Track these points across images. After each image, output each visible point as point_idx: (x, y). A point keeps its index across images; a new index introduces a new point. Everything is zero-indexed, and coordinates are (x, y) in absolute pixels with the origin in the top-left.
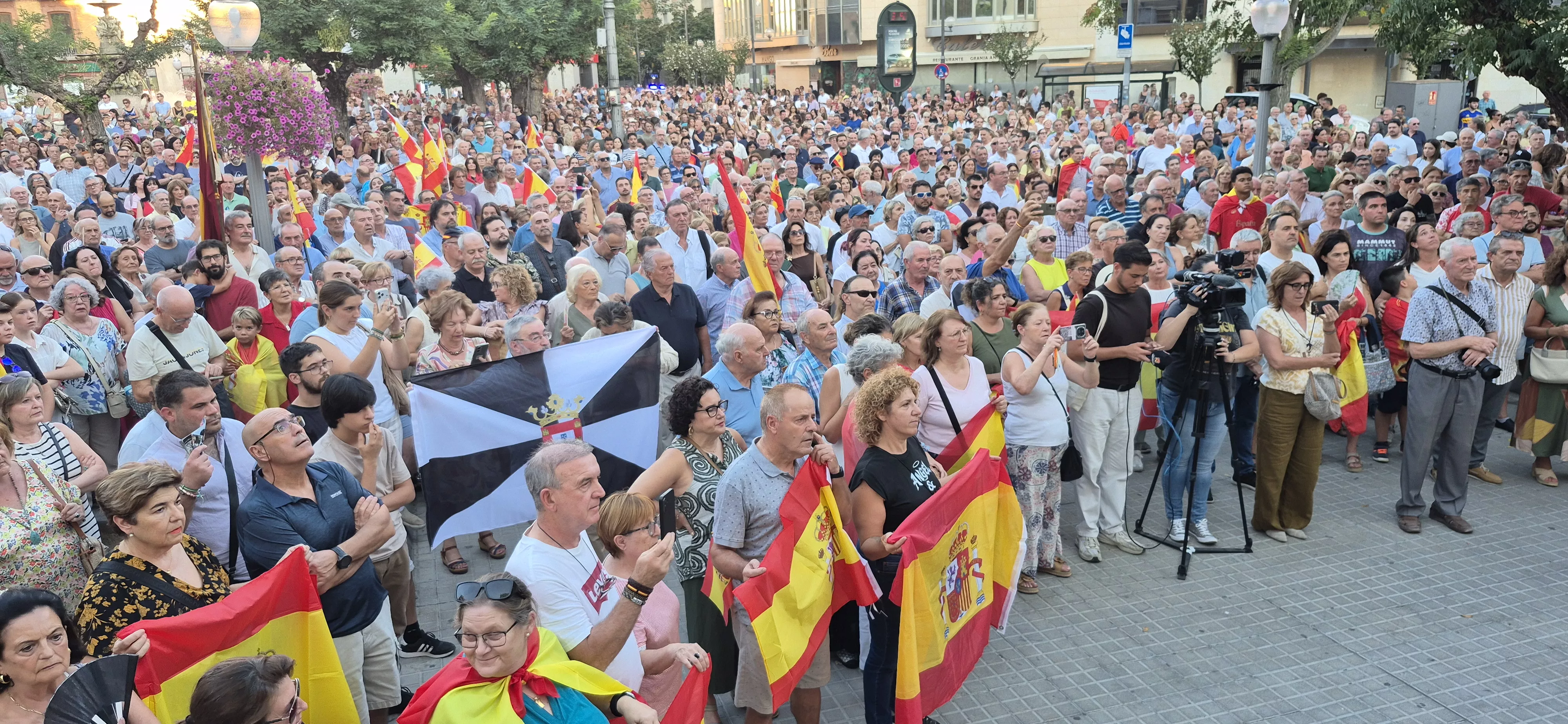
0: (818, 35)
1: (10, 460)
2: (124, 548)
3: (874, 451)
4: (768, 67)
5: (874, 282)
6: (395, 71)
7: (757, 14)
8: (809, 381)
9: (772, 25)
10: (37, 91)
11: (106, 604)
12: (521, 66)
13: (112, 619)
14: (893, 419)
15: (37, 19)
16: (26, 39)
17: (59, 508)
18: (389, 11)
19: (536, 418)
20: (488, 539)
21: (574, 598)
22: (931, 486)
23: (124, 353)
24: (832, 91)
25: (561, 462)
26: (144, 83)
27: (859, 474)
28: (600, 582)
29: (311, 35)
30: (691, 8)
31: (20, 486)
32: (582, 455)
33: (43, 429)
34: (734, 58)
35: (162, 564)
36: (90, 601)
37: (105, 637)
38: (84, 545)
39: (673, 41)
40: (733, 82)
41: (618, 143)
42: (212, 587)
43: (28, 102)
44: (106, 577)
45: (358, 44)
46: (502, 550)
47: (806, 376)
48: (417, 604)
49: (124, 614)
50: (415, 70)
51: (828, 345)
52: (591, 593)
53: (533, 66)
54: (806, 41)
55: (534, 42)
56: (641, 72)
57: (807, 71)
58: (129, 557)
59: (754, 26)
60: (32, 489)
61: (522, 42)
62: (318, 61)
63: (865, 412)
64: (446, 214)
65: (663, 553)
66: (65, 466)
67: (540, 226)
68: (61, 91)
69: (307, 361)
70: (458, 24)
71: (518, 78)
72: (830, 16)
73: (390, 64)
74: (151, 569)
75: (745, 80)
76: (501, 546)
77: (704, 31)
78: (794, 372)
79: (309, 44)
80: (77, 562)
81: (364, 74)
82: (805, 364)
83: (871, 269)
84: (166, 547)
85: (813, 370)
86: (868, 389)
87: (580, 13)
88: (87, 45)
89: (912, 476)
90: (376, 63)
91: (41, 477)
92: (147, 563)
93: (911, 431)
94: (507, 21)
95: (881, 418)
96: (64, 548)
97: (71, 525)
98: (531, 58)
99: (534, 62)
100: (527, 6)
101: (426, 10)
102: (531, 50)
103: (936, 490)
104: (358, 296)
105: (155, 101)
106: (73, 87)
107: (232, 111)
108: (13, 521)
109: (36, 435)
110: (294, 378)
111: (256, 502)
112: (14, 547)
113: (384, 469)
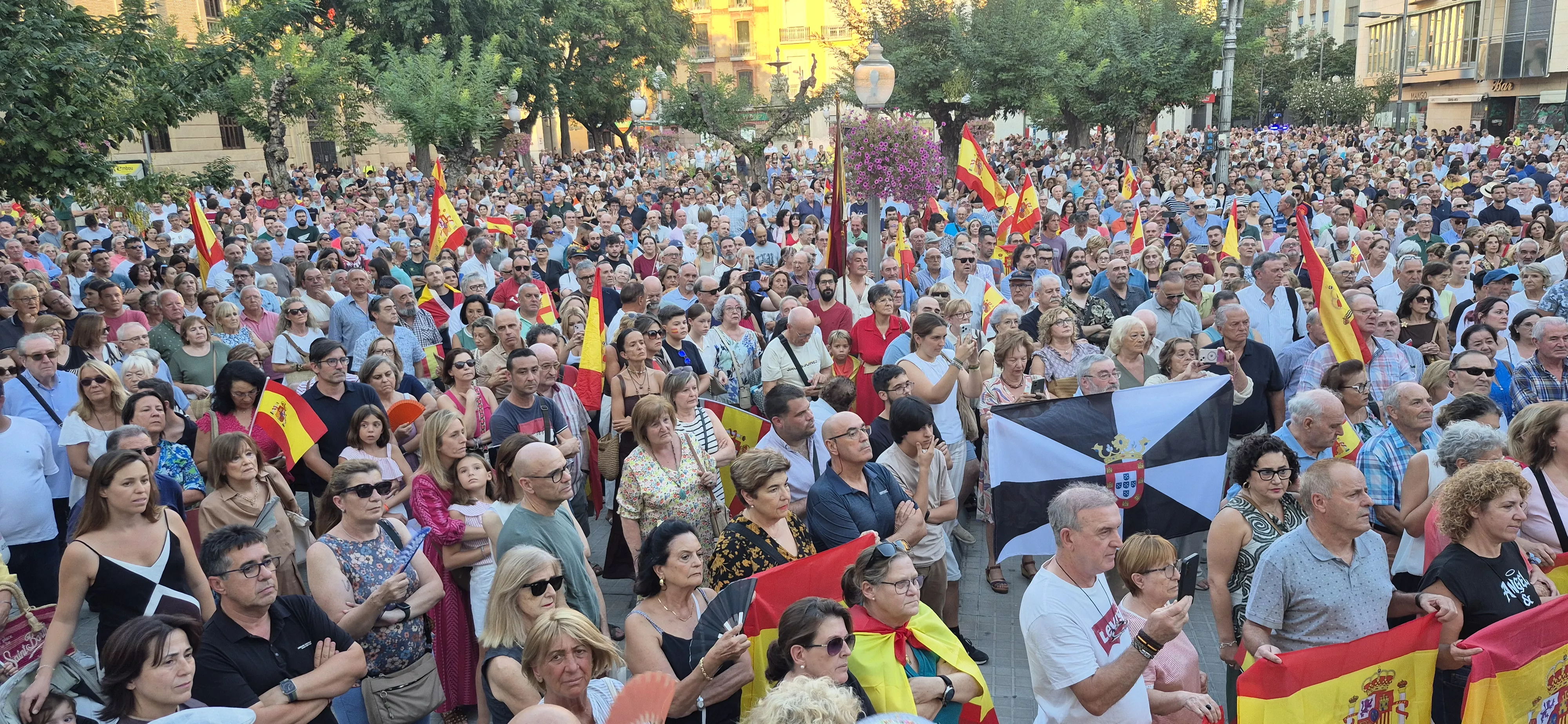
0: (1489, 67)
1: (673, 433)
2: (747, 514)
3: (1457, 549)
4: (1418, 104)
5: (1491, 359)
6: (1006, 119)
7: (1411, 46)
8: (1389, 460)
9: (1429, 57)
10: (723, 138)
11: (731, 556)
12: (1129, 111)
13: (734, 568)
14: (1488, 519)
15: (729, 80)
16: (720, 95)
17: (700, 475)
18: (1007, 63)
19: (1101, 455)
21: (1083, 636)
22: (1527, 601)
23: (760, 357)
24: (1500, 132)
25: (1084, 507)
26: (799, 131)
27: (1435, 570)
28: (1112, 625)
29: (936, 88)
30: (1332, 41)
31: (677, 452)
32: (1107, 504)
33: (698, 412)
34: (1375, 94)
35: (771, 532)
36: (720, 552)
38: (714, 505)
39: (1304, 77)
40: (1370, 122)
41: (1221, 189)
42: (803, 556)
43: (716, 147)
44: (733, 535)
45: (975, 95)
47: (1387, 455)
49: (742, 567)
50: (1025, 115)
51: (1421, 423)
52: (1102, 634)
53: (1141, 110)
54: (1472, 75)
55: (1145, 86)
56: (1263, 112)
57: (1469, 110)
58: (749, 522)
59: (1405, 58)
60: (685, 456)
61: (1133, 86)
62: (939, 112)
63: (1453, 504)
64: (1029, 256)
65: (1177, 613)
66: (706, 444)
67: (1117, 273)
68: (739, 138)
69: (894, 382)
70: (1070, 72)
71: (1124, 122)
72: (1508, 45)
73: (1002, 112)
74: (763, 534)
75: (1386, 119)
77: (1344, 65)
78: (1372, 449)
79: (934, 96)
80: (707, 518)
81: (977, 121)
82: (1387, 441)
83: (1486, 346)
84: (775, 519)
85: (1397, 449)
86: (1463, 479)
87: (1196, 55)
88: (762, 100)
89: (1503, 585)
90: (990, 110)
91: (691, 448)
92: (760, 529)
93: (1509, 536)
94: (1120, 66)
95: (1473, 514)
96: (700, 506)
97: (706, 488)
98: (1140, 102)
99: (1142, 106)
100: (1143, 50)
101: (1042, 59)
102: (1141, 94)
103: (1532, 606)
104: (943, 328)
105: (805, 146)
106: (748, 135)
107: (862, 161)
108: (670, 479)
109: (692, 417)
110: (883, 396)
111: (825, 487)
112: (669, 499)
113: (935, 485)
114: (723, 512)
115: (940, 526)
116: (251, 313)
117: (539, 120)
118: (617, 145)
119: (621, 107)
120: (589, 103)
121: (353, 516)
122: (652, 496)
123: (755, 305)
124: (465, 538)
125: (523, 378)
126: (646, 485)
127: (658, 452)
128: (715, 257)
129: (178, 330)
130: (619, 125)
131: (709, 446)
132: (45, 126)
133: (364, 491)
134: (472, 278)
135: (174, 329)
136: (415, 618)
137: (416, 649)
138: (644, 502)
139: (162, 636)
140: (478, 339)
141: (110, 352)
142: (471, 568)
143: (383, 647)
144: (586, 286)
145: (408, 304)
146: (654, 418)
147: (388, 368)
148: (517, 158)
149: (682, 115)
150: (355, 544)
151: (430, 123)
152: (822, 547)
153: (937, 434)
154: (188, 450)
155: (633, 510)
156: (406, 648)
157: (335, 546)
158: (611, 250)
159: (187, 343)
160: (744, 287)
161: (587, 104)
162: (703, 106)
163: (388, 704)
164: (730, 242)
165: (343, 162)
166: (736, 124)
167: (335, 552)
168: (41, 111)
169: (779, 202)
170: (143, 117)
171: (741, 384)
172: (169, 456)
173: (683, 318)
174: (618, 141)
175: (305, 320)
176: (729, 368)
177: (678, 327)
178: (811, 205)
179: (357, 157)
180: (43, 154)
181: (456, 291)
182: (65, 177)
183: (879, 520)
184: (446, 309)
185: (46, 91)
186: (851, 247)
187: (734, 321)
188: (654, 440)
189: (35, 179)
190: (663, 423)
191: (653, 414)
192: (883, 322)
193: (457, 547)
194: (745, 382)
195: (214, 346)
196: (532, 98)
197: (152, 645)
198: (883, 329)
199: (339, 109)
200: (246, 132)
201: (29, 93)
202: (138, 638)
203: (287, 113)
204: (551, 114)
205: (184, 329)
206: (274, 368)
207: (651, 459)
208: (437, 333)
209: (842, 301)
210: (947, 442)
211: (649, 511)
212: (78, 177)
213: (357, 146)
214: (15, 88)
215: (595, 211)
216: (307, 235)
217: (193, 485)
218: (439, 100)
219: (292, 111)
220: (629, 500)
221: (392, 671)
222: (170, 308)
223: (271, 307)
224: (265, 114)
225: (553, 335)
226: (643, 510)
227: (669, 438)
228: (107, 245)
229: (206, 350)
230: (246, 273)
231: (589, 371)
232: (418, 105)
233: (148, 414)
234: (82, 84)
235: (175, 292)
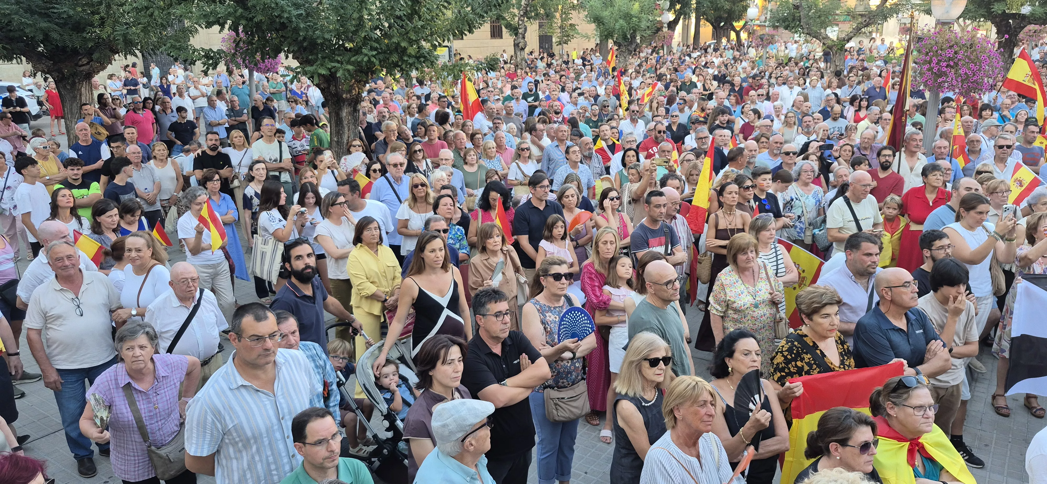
2: (804, 330)
11: (789, 357)
13: (790, 366)
16: (816, 5)
17: (771, 294)
20: (1033, 400)
26: (876, 32)
31: (756, 275)
33: (773, 246)
35: (822, 345)
36: (781, 352)
37: (784, 374)
38: (778, 316)
42: (844, 368)
44: (792, 342)
45: (1036, 8)
46: (1042, 412)
48: (965, 424)
49: (796, 366)
58: (806, 336)
60: (761, 278)
62: (1001, 20)
66: (777, 269)
69: (938, 243)
74: (815, 346)
76: (1042, 409)
79: (997, 7)
84: (826, 337)
88: (847, 7)
91: (767, 274)
92: (814, 342)
96: (768, 315)
97: (774, 303)
104: (987, 205)
105: (878, 42)
106: (833, 33)
107: (930, 63)
108: (749, 292)
109: (768, 249)
110: (926, 253)
111: (872, 321)
112: (746, 306)
113: (962, 328)
114: (784, 322)
115: (961, 360)
116: (500, 147)
117: (681, 21)
118: (731, 38)
119: (739, 12)
120: (717, 9)
121: (550, 291)
122: (735, 302)
123: (825, 168)
124: (609, 308)
125: (658, 210)
126: (731, 294)
127: (743, 273)
128: (796, 127)
129: (462, 155)
130: (735, 24)
131: (779, 271)
132: (407, 33)
133: (557, 277)
134: (629, 136)
135: (460, 154)
136: (578, 358)
137: (577, 377)
138: (728, 305)
139: (448, 347)
140: (631, 177)
141: (427, 164)
142: (611, 327)
143: (559, 373)
144: (700, 144)
145: (590, 149)
146: (744, 249)
147: (574, 192)
148: (662, 47)
149: (785, 20)
150: (549, 307)
151: (612, 25)
152: (862, 363)
153: (968, 288)
154: (463, 230)
155: (720, 309)
156: (571, 376)
157: (538, 307)
158: (722, 119)
159: (466, 163)
160: (819, 154)
161: (715, 10)
162: (802, 13)
163: (559, 408)
164: (810, 118)
165: (556, 49)
166: (824, 25)
167: (538, 310)
168: (407, 24)
169: (852, 87)
170: (457, 28)
171: (807, 226)
172: (454, 233)
173: (770, 176)
174: (733, 35)
175: (528, 155)
176: (799, 213)
177: (765, 183)
178: (878, 90)
179: (564, 45)
180: (405, 49)
181: (617, 142)
182: (414, 63)
183: (913, 352)
184: (610, 154)
185: (409, 12)
186: (909, 129)
187: (807, 181)
188: (741, 264)
189: (400, 64)
190: (749, 254)
191: (743, 246)
192: (932, 192)
193: (604, 312)
194: (810, 225)
195: (479, 167)
196: (678, 7)
197: (442, 352)
198: (931, 197)
199: (557, 15)
200: (504, 29)
201: (401, 13)
202: (436, 347)
203: (529, 18)
204: (689, 17)
205: (465, 155)
206: (509, 182)
207: (737, 277)
208: (604, 169)
209: (896, 171)
210: (976, 295)
211: (730, 312)
212: (420, 63)
213: (565, 39)
214: (395, 11)
215: (711, 88)
216: (533, 98)
217: (464, 251)
218: (620, 11)
219: (531, 17)
220: (718, 302)
221: (562, 387)
222: (458, 142)
223: (510, 145)
224: (517, 19)
225: (678, 181)
226: (726, 310)
227: (752, 264)
228: (428, 97)
229: (474, 169)
230: (500, 121)
231: (698, 207)
232: (606, 14)
233: (446, 207)
234: (428, 9)
235: (462, 132)
